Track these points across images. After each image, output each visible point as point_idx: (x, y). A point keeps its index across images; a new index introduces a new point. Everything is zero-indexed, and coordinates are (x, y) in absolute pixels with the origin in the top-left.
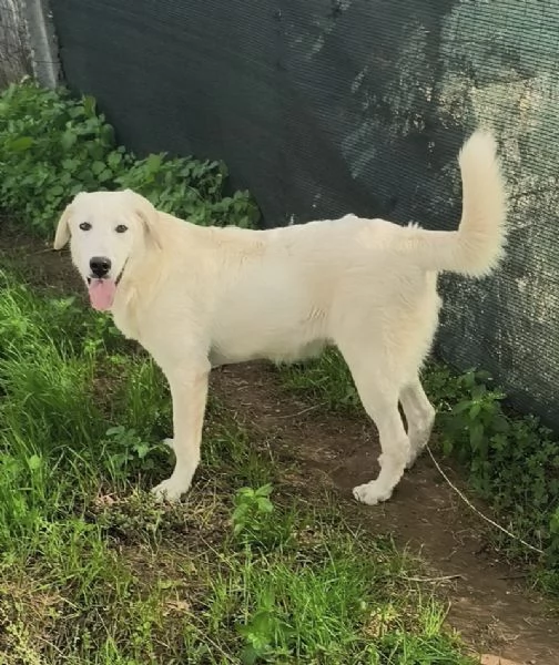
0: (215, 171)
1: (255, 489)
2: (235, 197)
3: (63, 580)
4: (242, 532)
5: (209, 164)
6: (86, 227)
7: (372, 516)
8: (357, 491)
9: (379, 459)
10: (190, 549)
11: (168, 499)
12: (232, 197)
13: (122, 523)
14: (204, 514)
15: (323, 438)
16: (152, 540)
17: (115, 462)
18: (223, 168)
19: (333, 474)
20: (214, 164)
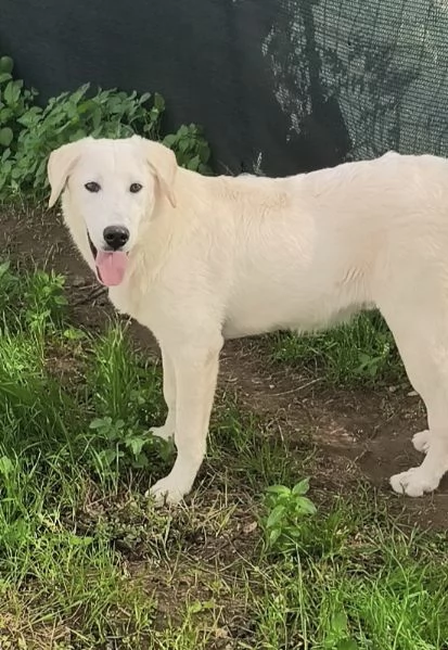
0: (148, 105)
1: (291, 487)
2: (179, 133)
3: (67, 609)
4: (281, 539)
5: (138, 97)
6: (93, 187)
7: (419, 509)
8: (396, 481)
9: (413, 440)
10: (211, 562)
11: (168, 501)
12: (175, 134)
13: (125, 534)
14: (218, 519)
15: (336, 417)
16: (163, 554)
17: (103, 460)
18: (159, 99)
19: (359, 461)
20: (145, 97)
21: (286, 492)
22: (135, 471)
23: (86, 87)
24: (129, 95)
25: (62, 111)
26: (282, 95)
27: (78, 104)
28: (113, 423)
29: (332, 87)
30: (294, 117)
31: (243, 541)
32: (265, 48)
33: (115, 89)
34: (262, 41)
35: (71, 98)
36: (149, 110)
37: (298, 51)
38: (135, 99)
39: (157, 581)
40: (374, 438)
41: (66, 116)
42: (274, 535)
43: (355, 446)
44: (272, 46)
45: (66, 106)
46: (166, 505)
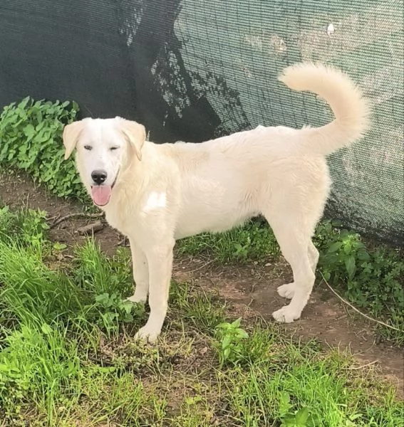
6: (88, 148)
9: (278, 291)
11: (150, 340)
18: (75, 105)
19: (250, 306)
20: (66, 104)
21: (229, 326)
22: (125, 324)
23: (28, 99)
24: (54, 103)
25: (15, 114)
26: (167, 97)
27: (25, 109)
28: (110, 296)
29: (201, 91)
30: (177, 109)
31: (202, 358)
32: (153, 71)
33: (44, 100)
34: (151, 66)
35: (19, 106)
36: (70, 111)
37: (176, 73)
38: (60, 105)
39: (159, 389)
40: (253, 292)
41: (19, 116)
42: (226, 352)
43: (244, 297)
44: (158, 69)
45: (18, 111)
46: (148, 343)
